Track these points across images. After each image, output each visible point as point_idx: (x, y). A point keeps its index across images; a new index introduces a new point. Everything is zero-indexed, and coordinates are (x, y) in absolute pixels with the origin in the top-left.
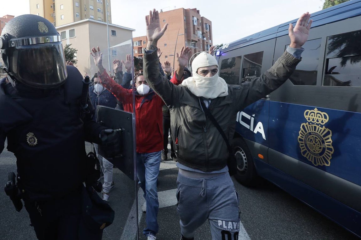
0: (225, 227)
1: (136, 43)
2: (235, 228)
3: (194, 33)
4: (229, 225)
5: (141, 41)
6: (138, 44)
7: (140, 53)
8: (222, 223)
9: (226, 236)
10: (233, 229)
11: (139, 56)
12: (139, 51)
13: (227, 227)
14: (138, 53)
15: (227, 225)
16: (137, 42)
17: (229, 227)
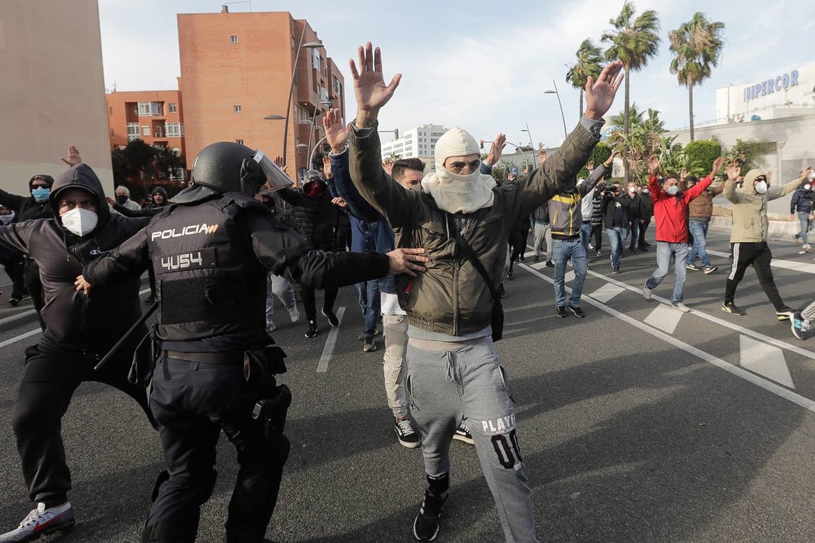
0: (493, 429)
1: (147, 106)
2: (509, 425)
3: (315, 90)
4: (499, 424)
5: (163, 103)
6: (153, 111)
7: (158, 136)
8: (488, 424)
9: (499, 442)
10: (507, 427)
11: (156, 143)
12: (154, 130)
13: (497, 429)
14: (154, 136)
15: (495, 426)
16: (150, 104)
17: (499, 429)
